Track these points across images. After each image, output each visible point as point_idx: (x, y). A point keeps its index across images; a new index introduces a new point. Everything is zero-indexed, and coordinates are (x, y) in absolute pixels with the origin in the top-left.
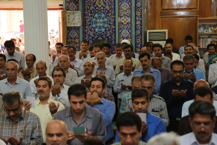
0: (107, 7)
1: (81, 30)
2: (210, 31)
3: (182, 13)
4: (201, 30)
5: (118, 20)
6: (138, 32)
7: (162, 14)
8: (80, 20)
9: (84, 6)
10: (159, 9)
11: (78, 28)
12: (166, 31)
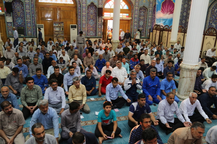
0: (22, 16)
1: (12, 23)
2: (57, 25)
3: (49, 19)
4: (54, 25)
5: (26, 20)
6: (34, 25)
7: (41, 19)
8: (12, 20)
9: (13, 15)
10: (40, 18)
11: (11, 23)
12: (43, 25)
